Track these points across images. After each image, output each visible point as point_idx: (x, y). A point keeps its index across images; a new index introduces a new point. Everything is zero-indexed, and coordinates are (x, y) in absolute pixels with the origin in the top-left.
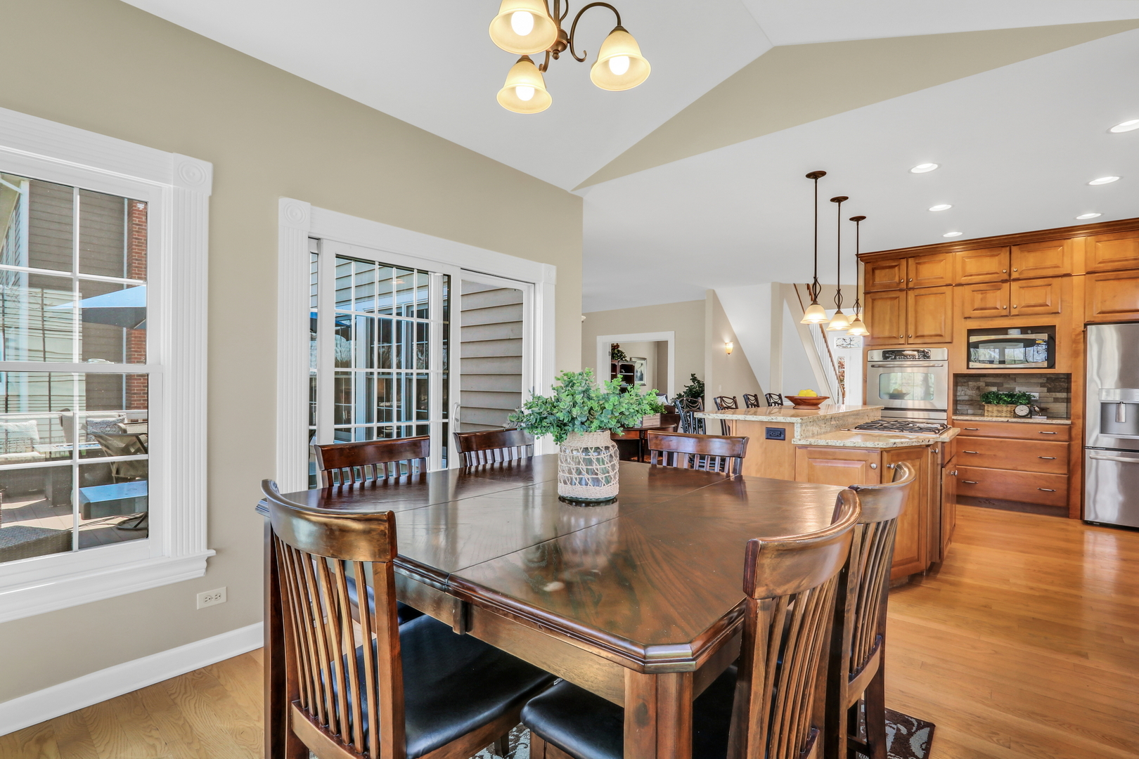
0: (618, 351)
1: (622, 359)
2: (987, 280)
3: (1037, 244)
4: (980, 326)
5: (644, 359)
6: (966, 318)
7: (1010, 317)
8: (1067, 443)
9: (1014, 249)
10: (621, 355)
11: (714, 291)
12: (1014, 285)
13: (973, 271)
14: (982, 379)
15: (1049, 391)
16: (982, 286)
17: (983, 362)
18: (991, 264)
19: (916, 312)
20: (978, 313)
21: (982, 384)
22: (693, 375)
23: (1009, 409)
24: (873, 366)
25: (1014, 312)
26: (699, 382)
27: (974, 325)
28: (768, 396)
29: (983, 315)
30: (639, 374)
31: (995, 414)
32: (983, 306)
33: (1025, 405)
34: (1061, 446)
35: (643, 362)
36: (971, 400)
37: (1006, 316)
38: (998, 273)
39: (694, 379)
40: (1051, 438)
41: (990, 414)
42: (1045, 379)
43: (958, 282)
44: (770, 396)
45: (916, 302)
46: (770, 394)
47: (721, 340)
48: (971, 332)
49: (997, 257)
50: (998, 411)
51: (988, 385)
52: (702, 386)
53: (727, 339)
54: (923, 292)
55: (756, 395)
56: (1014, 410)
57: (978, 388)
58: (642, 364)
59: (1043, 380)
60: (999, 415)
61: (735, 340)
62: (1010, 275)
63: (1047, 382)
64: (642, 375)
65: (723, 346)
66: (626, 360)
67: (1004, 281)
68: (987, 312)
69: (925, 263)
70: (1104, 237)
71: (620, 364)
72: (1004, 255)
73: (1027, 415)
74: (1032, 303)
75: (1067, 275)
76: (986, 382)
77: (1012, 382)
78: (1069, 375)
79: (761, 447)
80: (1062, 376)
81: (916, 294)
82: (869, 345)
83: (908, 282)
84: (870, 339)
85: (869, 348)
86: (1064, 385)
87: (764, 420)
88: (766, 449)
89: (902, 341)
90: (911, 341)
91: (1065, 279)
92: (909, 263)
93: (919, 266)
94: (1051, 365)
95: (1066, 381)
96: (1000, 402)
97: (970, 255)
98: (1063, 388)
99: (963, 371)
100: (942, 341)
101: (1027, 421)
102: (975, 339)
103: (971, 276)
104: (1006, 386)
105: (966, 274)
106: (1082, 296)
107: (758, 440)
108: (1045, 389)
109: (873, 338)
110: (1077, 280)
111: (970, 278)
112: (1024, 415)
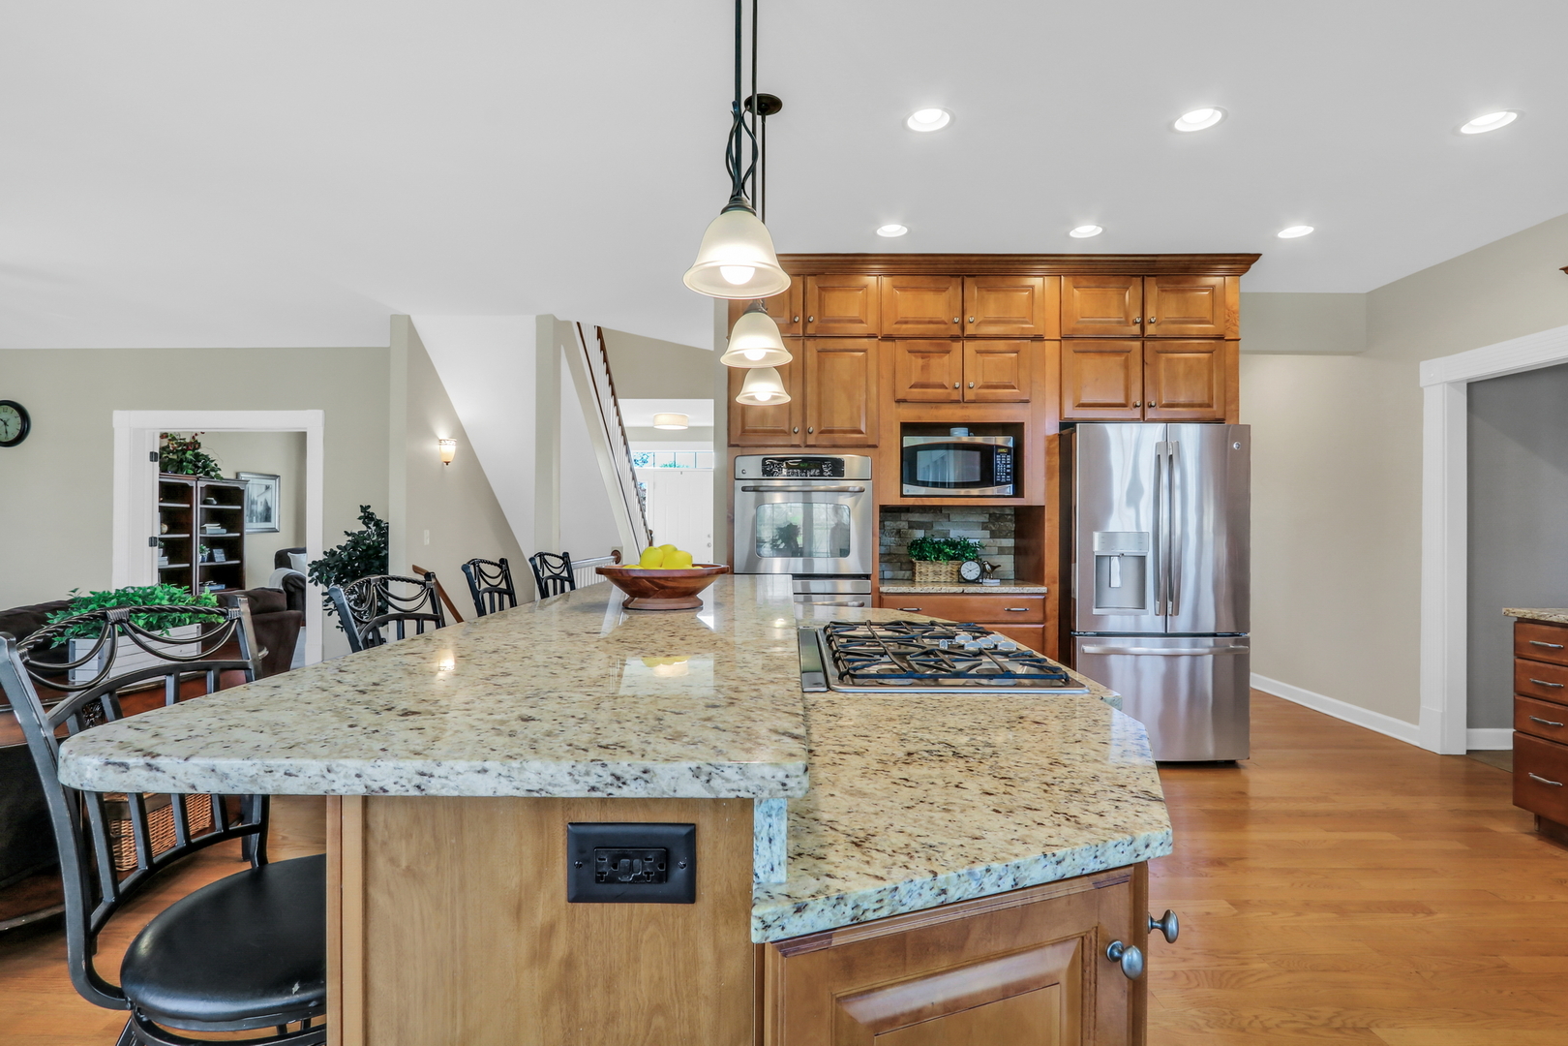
0: (197, 456)
1: (207, 474)
2: (930, 333)
3: (999, 278)
4: (920, 418)
5: (275, 477)
6: (898, 401)
7: (962, 404)
8: (1042, 626)
9: (968, 281)
10: (205, 466)
11: (409, 317)
12: (970, 347)
13: (911, 315)
14: (904, 516)
15: (994, 535)
16: (922, 344)
17: (925, 484)
18: (933, 305)
19: (820, 383)
20: (917, 393)
21: (903, 525)
22: (364, 509)
23: (949, 569)
24: (744, 489)
25: (969, 395)
26: (378, 523)
27: (912, 414)
28: (538, 560)
29: (925, 397)
30: (260, 508)
31: (930, 579)
32: (923, 380)
33: (973, 560)
34: (1033, 631)
35: (271, 482)
36: (889, 554)
37: (958, 402)
38: (946, 324)
39: (367, 517)
40: (1021, 618)
41: (924, 578)
42: (988, 516)
43: (886, 332)
44: (544, 562)
45: (820, 364)
46: (541, 555)
47: (428, 433)
48: (908, 428)
49: (944, 294)
50: (936, 573)
51: (912, 526)
52: (383, 531)
53: (442, 432)
54: (831, 344)
55: (503, 561)
56: (959, 571)
57: (899, 532)
58: (267, 488)
59: (984, 518)
60: (937, 579)
61: (461, 434)
62: (963, 328)
63: (990, 522)
64: (268, 509)
65: (435, 447)
66: (218, 476)
67: (955, 338)
68: (931, 393)
69: (833, 289)
70: (1083, 281)
71: (202, 484)
72: (953, 292)
73: (977, 579)
74: (994, 381)
75: (1039, 338)
76: (909, 522)
77: (944, 521)
78: (1039, 510)
79: (539, 956)
80: (1008, 511)
81: (819, 348)
82: (737, 446)
83: (806, 322)
84: (739, 432)
85: (738, 451)
86: (1012, 526)
87: (558, 792)
88: (569, 963)
89: (796, 440)
90: (811, 441)
91: (1036, 344)
92: (808, 285)
93: (823, 293)
94: (1018, 492)
95: (1013, 518)
96: (939, 557)
97: (904, 285)
98: (1010, 531)
99: (894, 500)
100: (862, 443)
101: (989, 590)
102: (911, 441)
103: (906, 323)
104: (937, 527)
105: (899, 319)
106: (1057, 375)
107: (519, 910)
108: (987, 533)
109: (744, 431)
110: (1051, 348)
111: (904, 326)
112: (973, 578)
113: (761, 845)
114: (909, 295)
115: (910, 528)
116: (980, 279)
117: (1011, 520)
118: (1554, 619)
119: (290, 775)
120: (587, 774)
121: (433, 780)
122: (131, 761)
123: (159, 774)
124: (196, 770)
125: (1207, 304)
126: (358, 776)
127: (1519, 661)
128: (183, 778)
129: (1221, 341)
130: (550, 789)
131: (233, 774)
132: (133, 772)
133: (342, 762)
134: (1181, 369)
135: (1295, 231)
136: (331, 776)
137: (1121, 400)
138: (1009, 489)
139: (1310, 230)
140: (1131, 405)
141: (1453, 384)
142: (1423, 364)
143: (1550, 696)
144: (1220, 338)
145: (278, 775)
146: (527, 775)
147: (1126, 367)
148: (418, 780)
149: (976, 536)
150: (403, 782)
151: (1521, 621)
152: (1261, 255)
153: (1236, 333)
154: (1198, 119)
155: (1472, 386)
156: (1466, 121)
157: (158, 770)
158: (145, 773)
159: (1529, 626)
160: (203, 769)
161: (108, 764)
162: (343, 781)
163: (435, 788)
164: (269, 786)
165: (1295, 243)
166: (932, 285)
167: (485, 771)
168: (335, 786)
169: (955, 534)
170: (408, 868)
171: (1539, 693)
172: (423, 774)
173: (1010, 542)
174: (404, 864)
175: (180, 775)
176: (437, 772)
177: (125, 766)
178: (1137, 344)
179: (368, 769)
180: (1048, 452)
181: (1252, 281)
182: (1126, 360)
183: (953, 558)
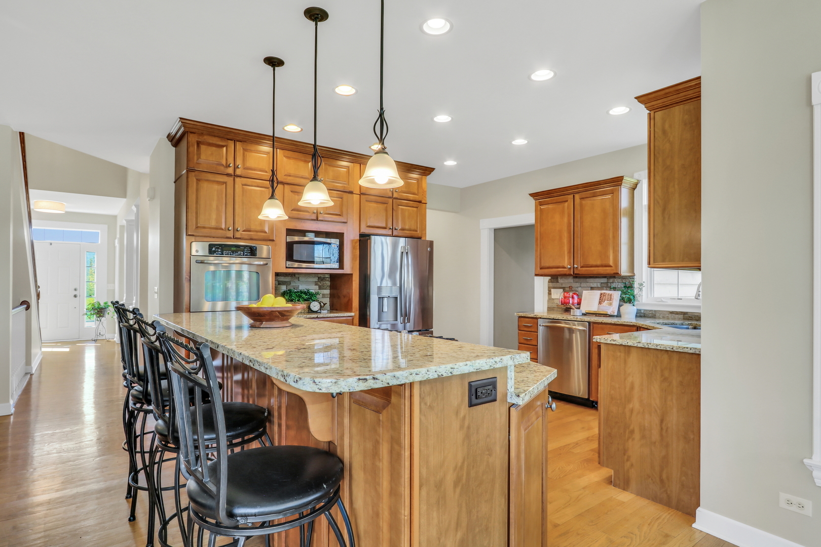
2: (302, 183)
3: (335, 160)
4: (295, 227)
7: (316, 221)
15: (320, 288)
16: (297, 188)
17: (295, 261)
19: (242, 202)
20: (295, 214)
23: (305, 306)
24: (197, 261)
25: (320, 217)
27: (292, 224)
29: (298, 216)
33: (315, 301)
37: (314, 220)
43: (279, 180)
45: (244, 191)
48: (289, 232)
54: (249, 181)
56: (309, 307)
59: (316, 279)
63: (318, 281)
68: (302, 214)
69: (250, 150)
73: (319, 310)
74: (331, 211)
75: (351, 193)
76: (278, 281)
77: (296, 281)
78: (350, 276)
79: (462, 427)
80: (327, 276)
81: (244, 183)
82: (193, 235)
83: (236, 167)
84: (194, 227)
85: (193, 239)
86: (328, 283)
87: (483, 369)
88: (469, 428)
89: (230, 234)
90: (238, 235)
91: (350, 195)
92: (237, 147)
93: (246, 153)
94: (341, 266)
95: (329, 279)
96: (299, 299)
97: (289, 156)
98: (328, 286)
99: (283, 270)
100: (266, 238)
101: (325, 316)
102: (290, 239)
103: (290, 176)
104: (293, 284)
105: (286, 173)
106: (359, 211)
107: (457, 413)
108: (317, 287)
109: (197, 227)
110: (356, 198)
111: (289, 178)
112: (316, 310)
113: (509, 381)
114: (292, 161)
115: (279, 284)
116: (326, 159)
117: (328, 280)
118: (530, 316)
119: (417, 374)
120: (489, 362)
121: (455, 370)
122: (367, 377)
123: (377, 381)
124: (389, 377)
125: (416, 187)
126: (436, 372)
127: (519, 331)
128: (385, 381)
129: (420, 203)
130: (482, 368)
131: (401, 377)
132: (369, 381)
133: (431, 368)
134: (407, 214)
135: (450, 163)
136: (428, 373)
137: (384, 225)
138: (336, 265)
139: (455, 163)
140: (388, 228)
141: (490, 229)
142: (481, 220)
143: (529, 343)
144: (420, 202)
145: (414, 375)
146: (477, 364)
147: (386, 210)
148: (451, 370)
149: (313, 289)
150: (447, 372)
151: (520, 317)
152: (434, 169)
153: (426, 200)
154: (442, 118)
155: (495, 230)
156: (514, 140)
157: (377, 379)
158: (372, 381)
159: (522, 319)
160: (391, 377)
161: (359, 379)
162: (432, 374)
163: (456, 372)
164: (411, 379)
165: (450, 167)
166: (303, 159)
167: (467, 365)
168: (430, 376)
169: (302, 287)
170: (430, 405)
171: (525, 342)
172: (452, 368)
173: (327, 292)
174: (428, 404)
175: (384, 380)
176: (455, 367)
177: (366, 380)
178: (391, 200)
179: (439, 369)
180: (354, 248)
181: (430, 179)
182: (386, 207)
183: (305, 300)
